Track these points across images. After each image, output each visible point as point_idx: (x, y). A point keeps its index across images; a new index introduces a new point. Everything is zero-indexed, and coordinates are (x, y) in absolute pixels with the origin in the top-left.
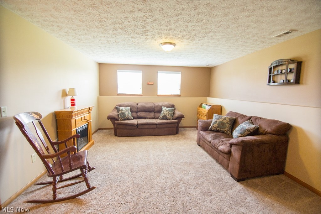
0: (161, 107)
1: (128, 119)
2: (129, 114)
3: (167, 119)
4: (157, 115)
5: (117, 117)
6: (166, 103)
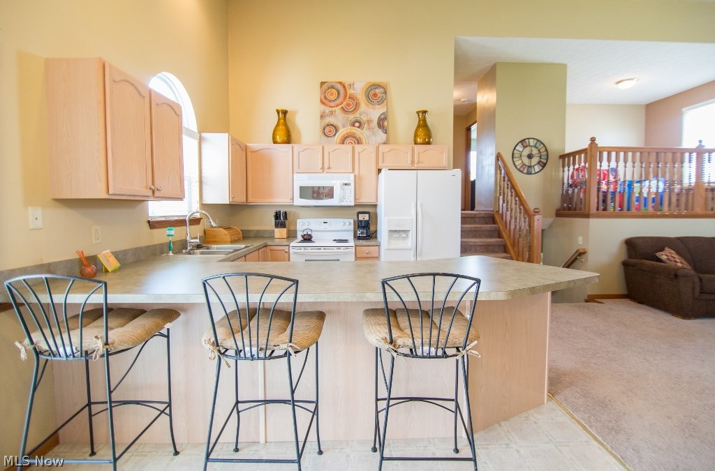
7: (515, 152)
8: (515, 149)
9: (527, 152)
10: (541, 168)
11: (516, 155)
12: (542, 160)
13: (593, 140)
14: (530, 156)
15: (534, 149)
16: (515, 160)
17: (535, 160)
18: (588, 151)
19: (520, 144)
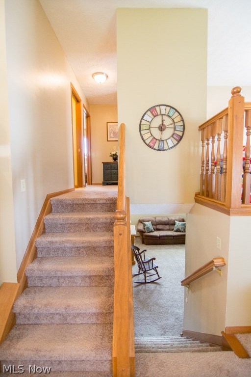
0: (174, 221)
1: (152, 232)
2: (151, 228)
3: (180, 231)
4: (172, 227)
5: (144, 230)
6: (177, 218)
7: (143, 122)
8: (142, 118)
9: (157, 122)
10: (176, 142)
11: (143, 127)
12: (176, 132)
13: (236, 92)
14: (162, 128)
15: (165, 118)
16: (143, 132)
17: (168, 133)
18: (229, 112)
19: (149, 113)
